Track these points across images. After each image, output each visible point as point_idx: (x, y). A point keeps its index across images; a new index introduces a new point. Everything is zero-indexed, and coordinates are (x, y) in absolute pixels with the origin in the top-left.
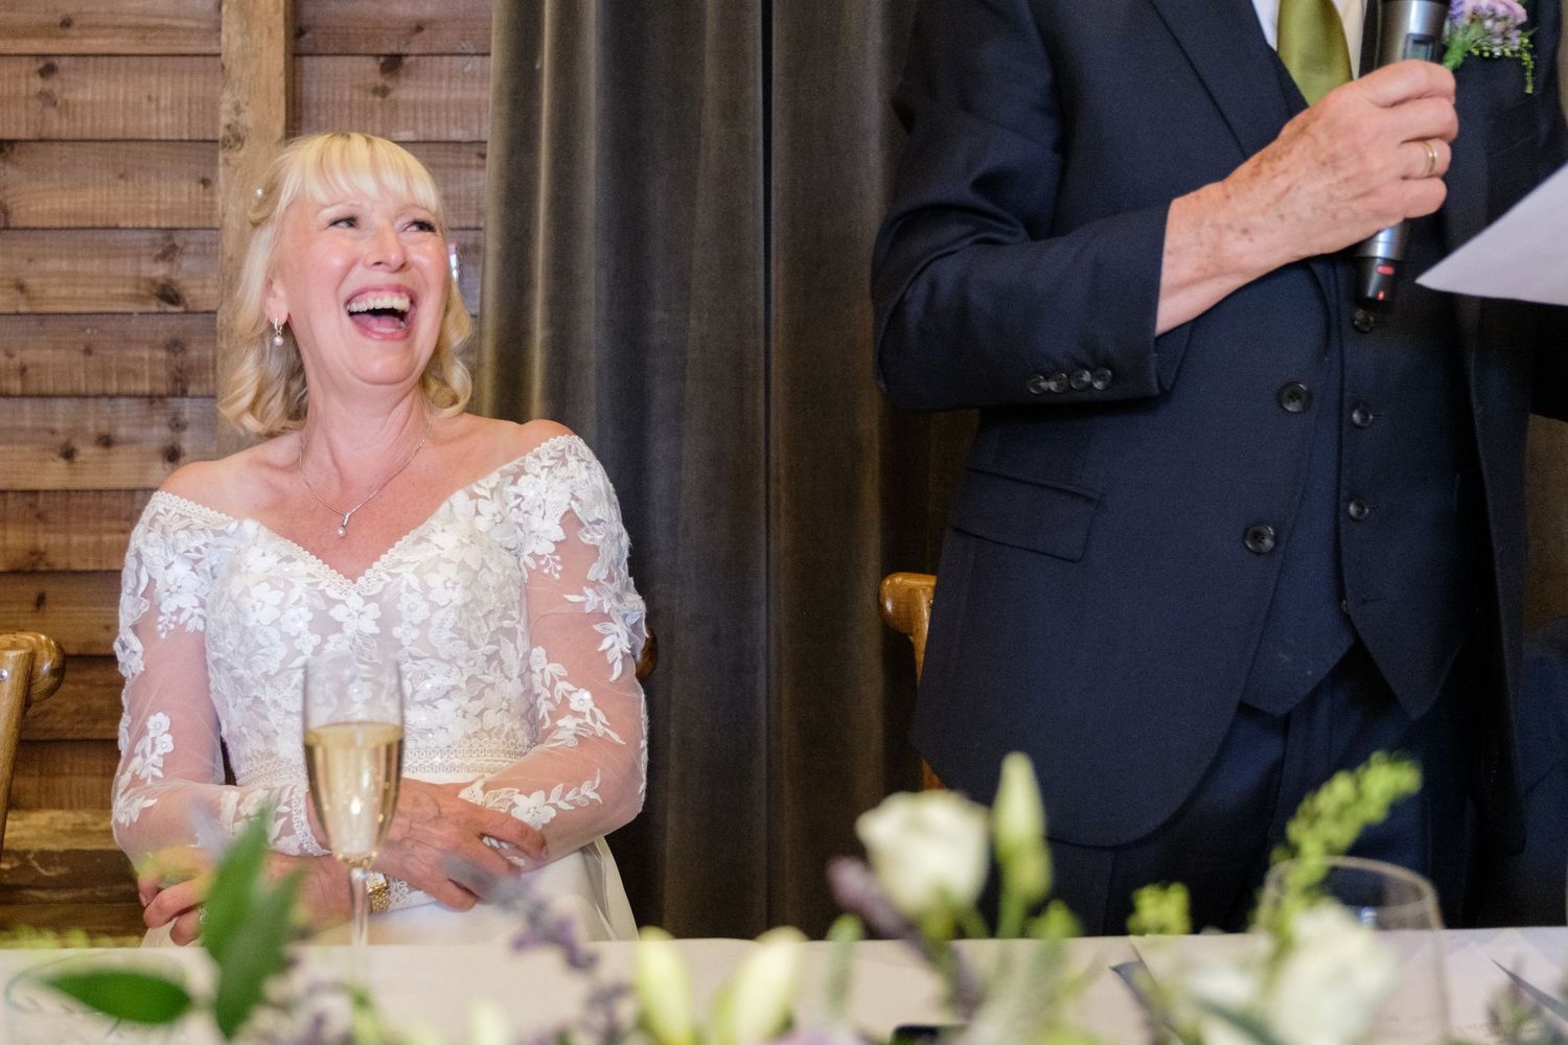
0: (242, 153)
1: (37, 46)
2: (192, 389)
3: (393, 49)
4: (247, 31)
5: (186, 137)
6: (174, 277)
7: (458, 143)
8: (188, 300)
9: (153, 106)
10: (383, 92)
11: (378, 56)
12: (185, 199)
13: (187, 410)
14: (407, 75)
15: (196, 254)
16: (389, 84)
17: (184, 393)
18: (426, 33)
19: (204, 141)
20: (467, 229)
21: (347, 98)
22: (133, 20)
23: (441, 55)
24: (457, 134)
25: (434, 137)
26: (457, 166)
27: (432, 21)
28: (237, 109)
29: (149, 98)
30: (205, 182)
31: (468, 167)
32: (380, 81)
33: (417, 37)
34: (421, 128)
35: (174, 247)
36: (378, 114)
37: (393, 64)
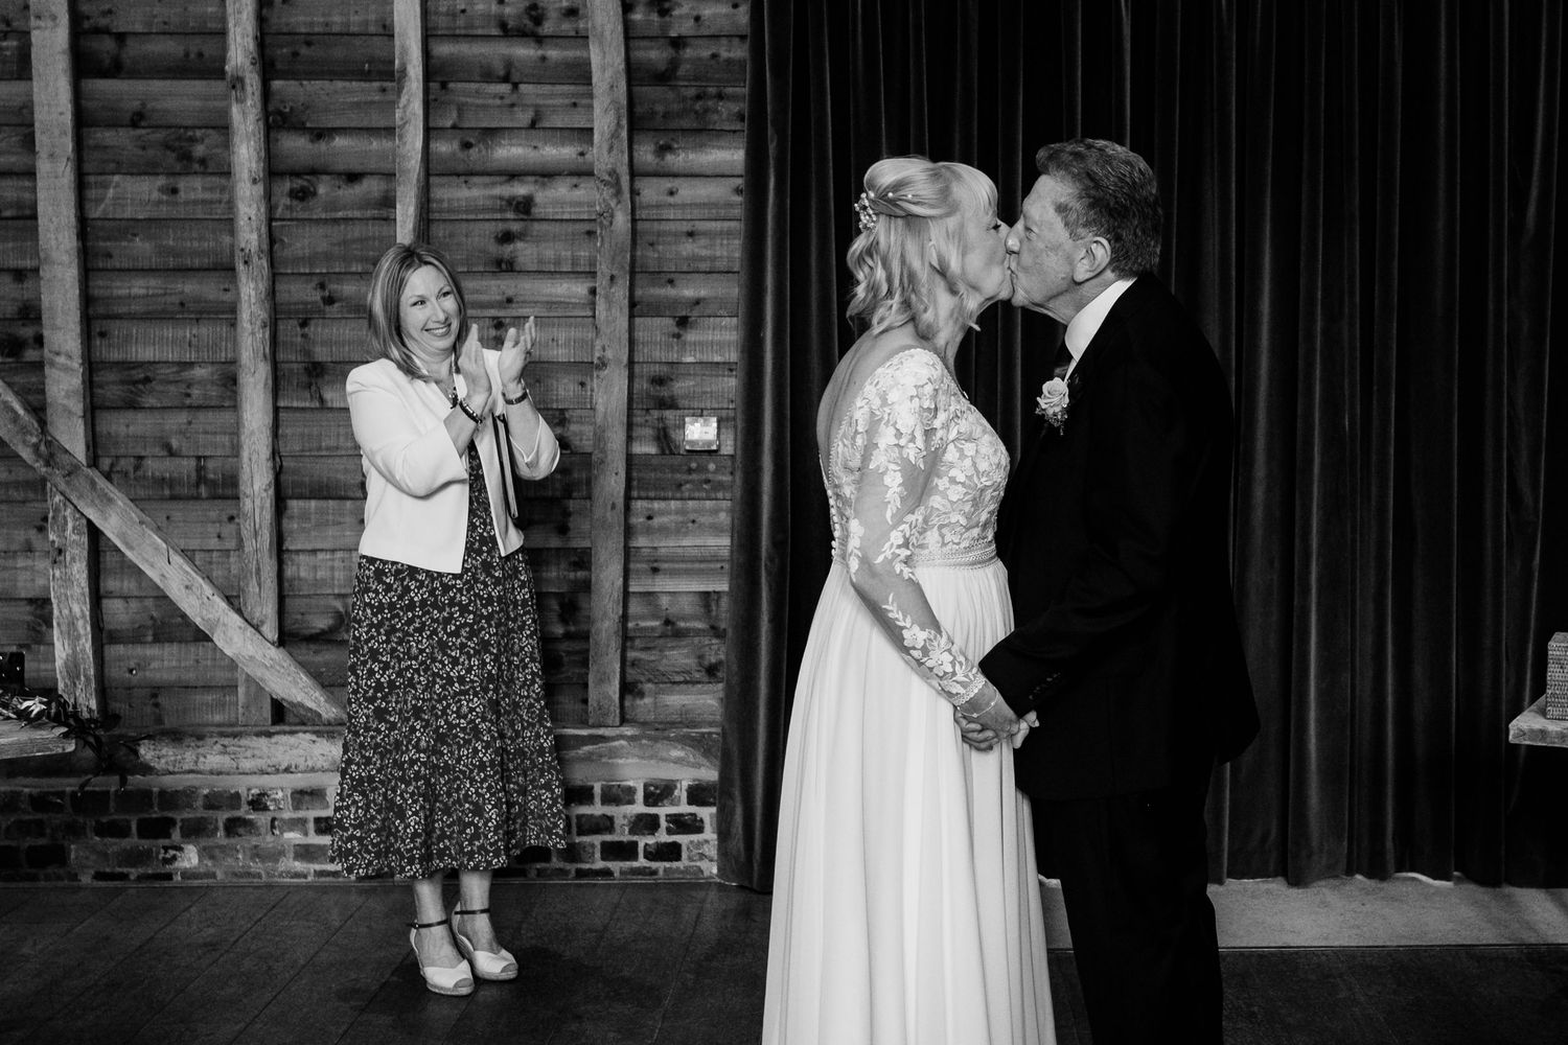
0: (606, 372)
1: (493, 312)
2: (575, 494)
3: (684, 313)
4: (609, 309)
5: (572, 360)
6: (565, 435)
7: (718, 363)
8: (573, 447)
9: (555, 343)
10: (678, 336)
11: (675, 317)
12: (572, 393)
13: (571, 506)
14: (691, 328)
15: (578, 422)
16: (681, 332)
17: (570, 497)
18: (702, 304)
19: (582, 362)
20: (722, 409)
21: (659, 339)
22: (545, 299)
23: (709, 317)
24: (717, 359)
25: (705, 360)
26: (717, 376)
27: (704, 299)
28: (604, 350)
29: (553, 340)
30: (582, 384)
31: (724, 376)
32: (676, 330)
33: (697, 307)
34: (698, 356)
35: (565, 419)
36: (676, 348)
37: (683, 322)
